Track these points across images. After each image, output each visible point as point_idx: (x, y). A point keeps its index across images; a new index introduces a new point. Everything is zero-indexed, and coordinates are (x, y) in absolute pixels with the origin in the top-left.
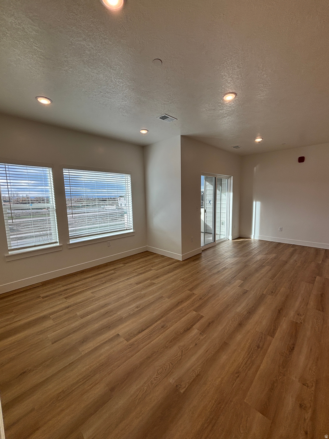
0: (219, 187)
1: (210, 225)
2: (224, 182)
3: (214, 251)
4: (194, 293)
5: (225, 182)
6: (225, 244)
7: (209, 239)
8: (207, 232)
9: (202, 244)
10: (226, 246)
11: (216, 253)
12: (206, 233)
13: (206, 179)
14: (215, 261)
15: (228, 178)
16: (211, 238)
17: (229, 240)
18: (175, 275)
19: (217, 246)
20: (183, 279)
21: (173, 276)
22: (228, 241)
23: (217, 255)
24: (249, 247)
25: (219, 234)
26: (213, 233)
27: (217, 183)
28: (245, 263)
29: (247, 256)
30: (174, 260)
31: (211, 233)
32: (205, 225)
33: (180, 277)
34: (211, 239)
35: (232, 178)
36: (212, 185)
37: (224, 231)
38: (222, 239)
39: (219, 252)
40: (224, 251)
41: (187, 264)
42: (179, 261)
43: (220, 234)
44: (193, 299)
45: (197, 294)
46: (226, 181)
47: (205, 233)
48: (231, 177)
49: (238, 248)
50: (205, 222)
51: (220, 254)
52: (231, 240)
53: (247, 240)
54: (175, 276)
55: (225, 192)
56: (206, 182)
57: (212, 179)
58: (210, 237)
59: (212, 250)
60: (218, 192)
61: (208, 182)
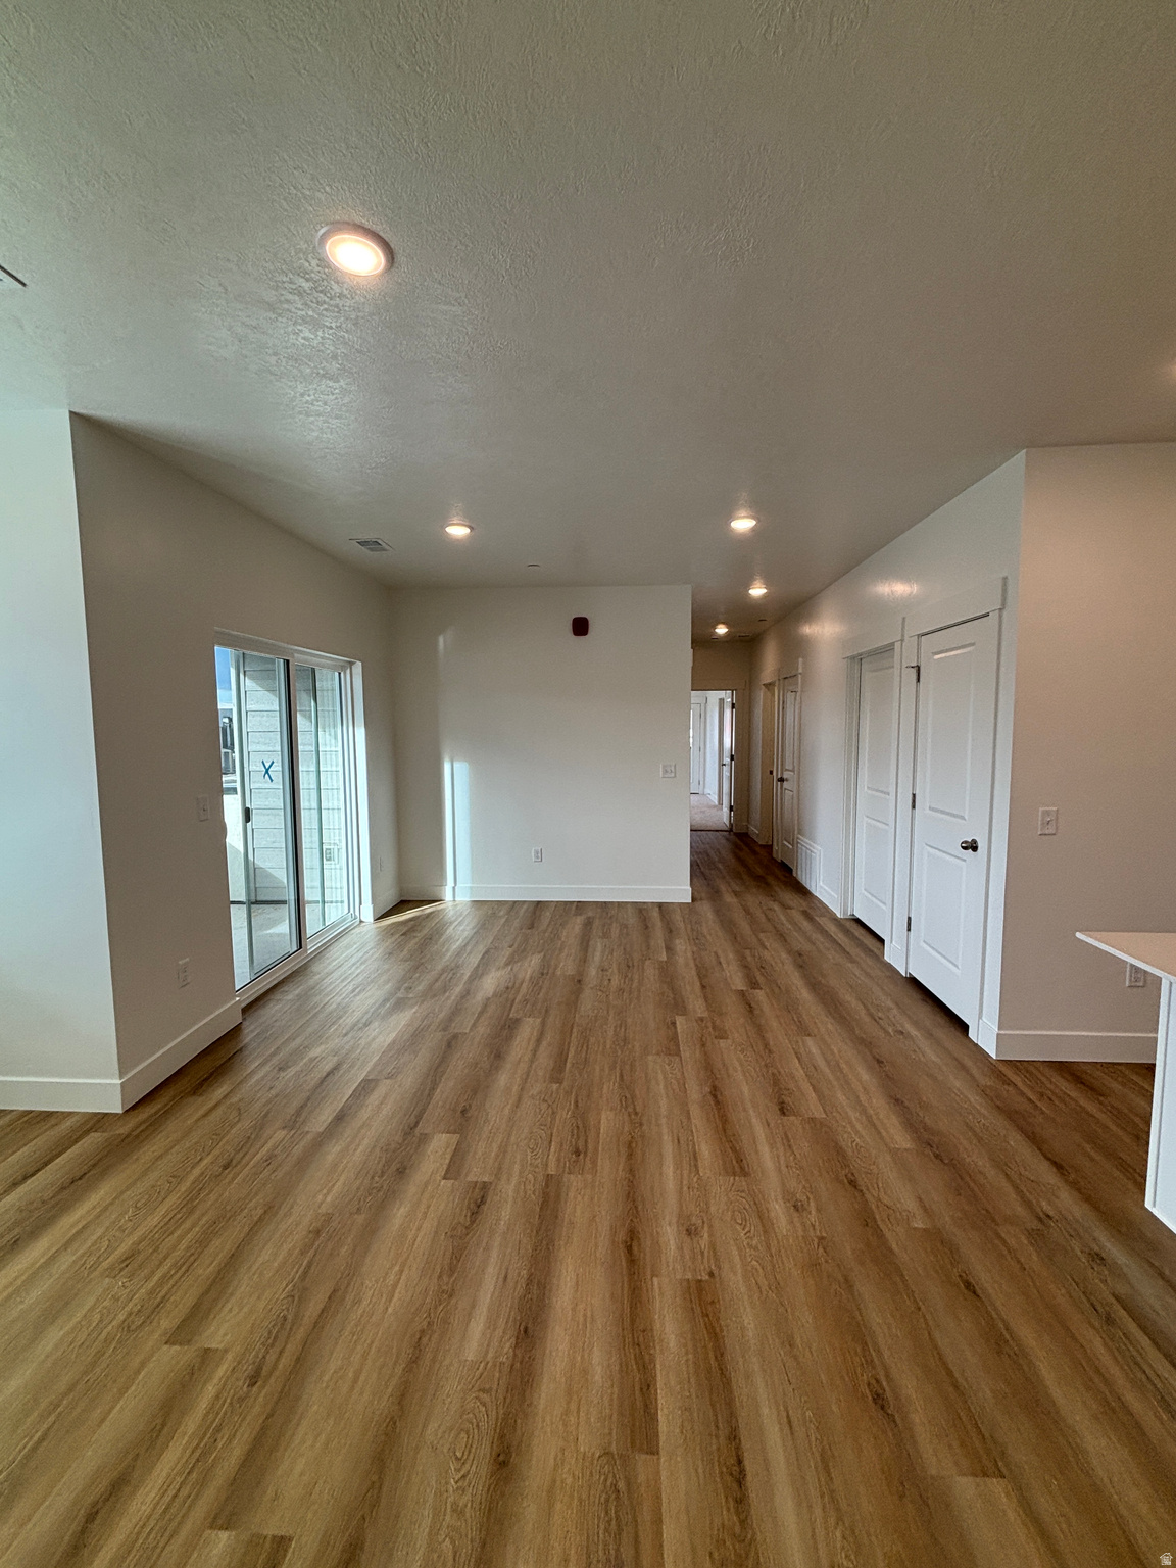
0: (303, 701)
1: (276, 865)
2: (324, 683)
3: (305, 997)
4: (207, 1350)
5: (327, 681)
6: (348, 947)
7: (271, 935)
8: (259, 899)
9: (242, 974)
10: (354, 960)
11: (314, 1007)
12: (257, 903)
13: (241, 665)
14: (312, 1060)
15: (343, 668)
16: (281, 928)
17: (361, 921)
18: (66, 1246)
19: (316, 967)
20: (128, 1258)
21: (53, 1258)
22: (357, 930)
23: (321, 1016)
24: (443, 945)
25: (319, 899)
26: (292, 898)
27: (296, 685)
28: (444, 1030)
29: (445, 989)
30: (68, 1123)
31: (284, 903)
32: (251, 871)
33: (110, 1249)
34: (285, 935)
35: (358, 667)
36: (272, 691)
37: (338, 886)
38: (333, 926)
39: (327, 995)
40: (351, 988)
41: (154, 1125)
42: (99, 1121)
43: (323, 902)
44: (203, 1404)
45: (226, 1351)
46: (332, 679)
47: (254, 902)
48: (354, 663)
49: (402, 956)
50: (251, 857)
51: (334, 1006)
52: (371, 920)
53: (431, 913)
54: (67, 1260)
55: (335, 726)
56: (242, 676)
57: (270, 666)
58: (275, 922)
59: (292, 994)
60: (301, 722)
61: (252, 678)
